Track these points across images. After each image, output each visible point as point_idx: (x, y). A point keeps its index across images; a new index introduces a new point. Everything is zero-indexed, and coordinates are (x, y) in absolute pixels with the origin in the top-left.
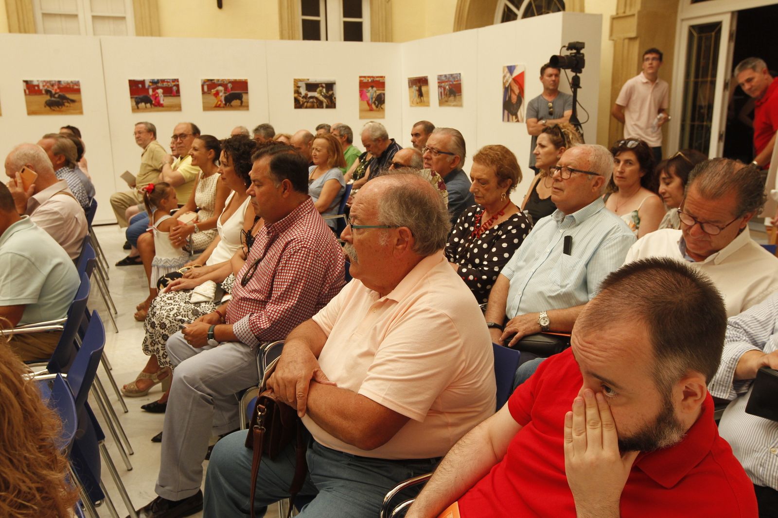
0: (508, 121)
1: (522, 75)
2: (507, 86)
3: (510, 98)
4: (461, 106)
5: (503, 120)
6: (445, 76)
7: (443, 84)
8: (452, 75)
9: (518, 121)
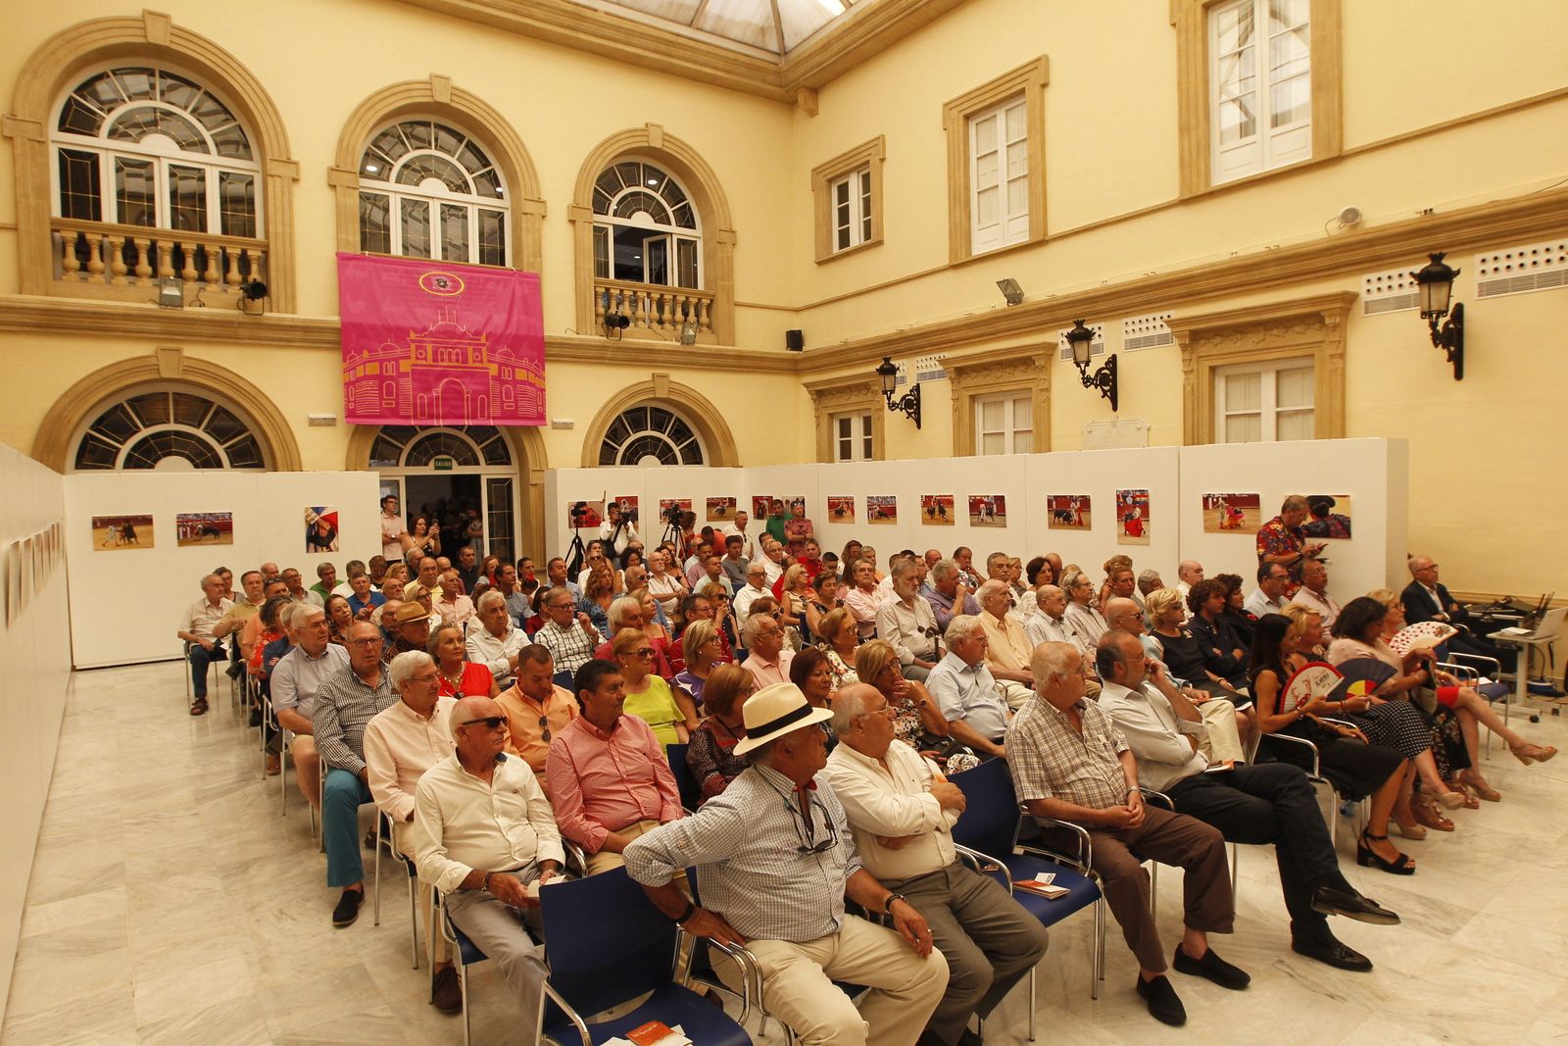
0: (316, 551)
1: (334, 515)
2: (312, 523)
3: (317, 533)
4: (232, 543)
5: (308, 551)
6: (196, 515)
7: (190, 523)
8: (210, 514)
9: (331, 551)
